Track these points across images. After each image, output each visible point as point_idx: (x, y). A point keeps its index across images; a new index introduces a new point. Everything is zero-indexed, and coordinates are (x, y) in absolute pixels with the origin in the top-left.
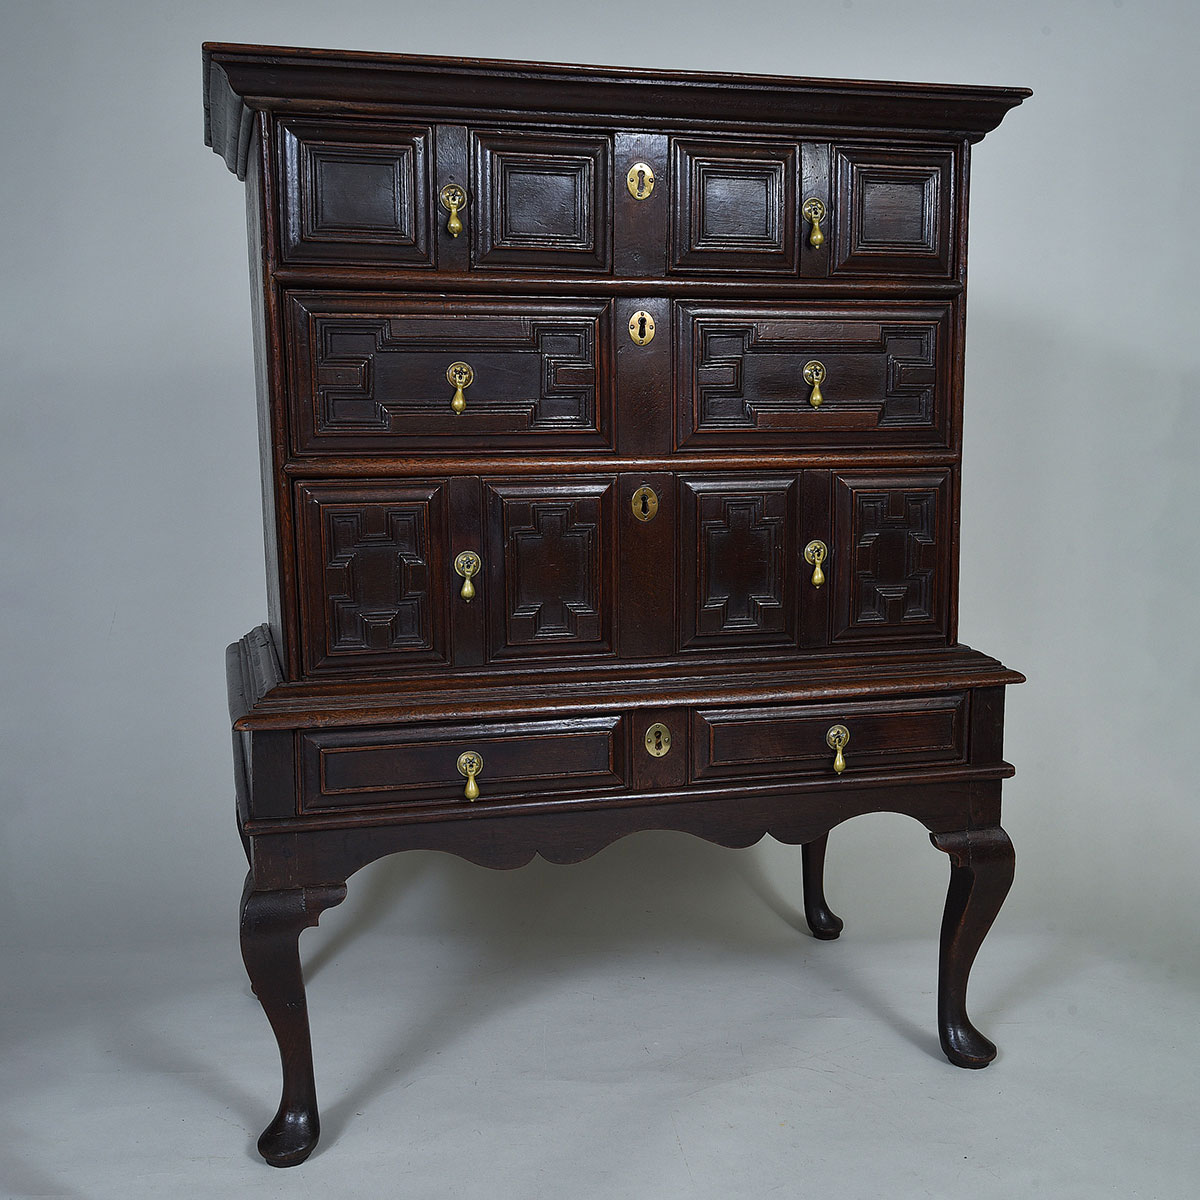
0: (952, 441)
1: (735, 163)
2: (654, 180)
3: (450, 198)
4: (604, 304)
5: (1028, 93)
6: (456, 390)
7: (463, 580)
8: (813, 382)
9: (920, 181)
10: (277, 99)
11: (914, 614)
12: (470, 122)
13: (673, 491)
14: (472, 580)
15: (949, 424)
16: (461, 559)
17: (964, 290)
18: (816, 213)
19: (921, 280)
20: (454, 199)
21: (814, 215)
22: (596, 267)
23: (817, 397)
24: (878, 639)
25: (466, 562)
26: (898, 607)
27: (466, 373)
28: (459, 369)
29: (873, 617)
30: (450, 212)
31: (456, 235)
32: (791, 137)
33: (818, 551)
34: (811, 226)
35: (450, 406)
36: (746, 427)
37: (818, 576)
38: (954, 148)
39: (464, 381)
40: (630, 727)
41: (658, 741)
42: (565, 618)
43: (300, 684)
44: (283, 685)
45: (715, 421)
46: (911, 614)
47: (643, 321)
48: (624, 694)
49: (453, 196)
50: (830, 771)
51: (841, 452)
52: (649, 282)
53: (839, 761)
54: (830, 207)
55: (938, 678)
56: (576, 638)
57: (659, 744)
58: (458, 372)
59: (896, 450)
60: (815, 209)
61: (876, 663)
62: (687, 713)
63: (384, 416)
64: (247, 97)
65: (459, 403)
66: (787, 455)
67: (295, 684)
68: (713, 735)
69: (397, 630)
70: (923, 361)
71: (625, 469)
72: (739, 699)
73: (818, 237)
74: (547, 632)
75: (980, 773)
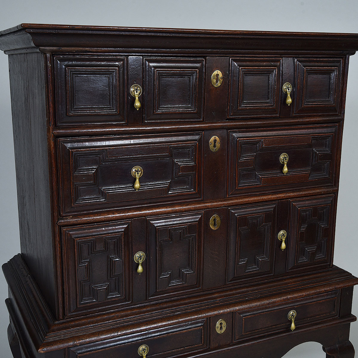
0: (335, 182)
1: (257, 69)
2: (223, 78)
3: (135, 91)
4: (200, 134)
6: (135, 179)
7: (138, 265)
8: (283, 162)
9: (329, 72)
10: (55, 48)
11: (319, 256)
12: (143, 54)
13: (224, 213)
14: (142, 265)
15: (334, 175)
16: (137, 255)
17: (343, 120)
18: (289, 90)
19: (328, 116)
20: (137, 92)
21: (288, 91)
22: (197, 118)
23: (286, 169)
24: (304, 268)
25: (140, 256)
26: (314, 254)
27: (140, 171)
28: (137, 170)
29: (304, 259)
30: (135, 98)
31: (138, 109)
32: (279, 56)
33: (284, 235)
34: (286, 95)
35: (133, 187)
36: (257, 185)
37: (283, 245)
38: (342, 58)
39: (139, 175)
40: (210, 323)
41: (220, 327)
42: (181, 276)
43: (64, 321)
44: (57, 322)
45: (244, 183)
46: (318, 257)
47: (215, 141)
48: (208, 308)
49: (136, 90)
50: (288, 329)
51: (293, 191)
52: (219, 124)
53: (293, 326)
54: (294, 86)
55: (330, 285)
56: (186, 285)
57: (221, 328)
58: (137, 171)
59: (314, 188)
60: (288, 88)
61: (305, 280)
62: (233, 313)
63: (103, 194)
64: (41, 48)
65: (137, 185)
66: (273, 195)
67: (62, 321)
68: (243, 322)
69: (108, 291)
70: (327, 151)
71: (207, 208)
72: (254, 304)
73: (289, 100)
74: (174, 283)
75: (344, 322)
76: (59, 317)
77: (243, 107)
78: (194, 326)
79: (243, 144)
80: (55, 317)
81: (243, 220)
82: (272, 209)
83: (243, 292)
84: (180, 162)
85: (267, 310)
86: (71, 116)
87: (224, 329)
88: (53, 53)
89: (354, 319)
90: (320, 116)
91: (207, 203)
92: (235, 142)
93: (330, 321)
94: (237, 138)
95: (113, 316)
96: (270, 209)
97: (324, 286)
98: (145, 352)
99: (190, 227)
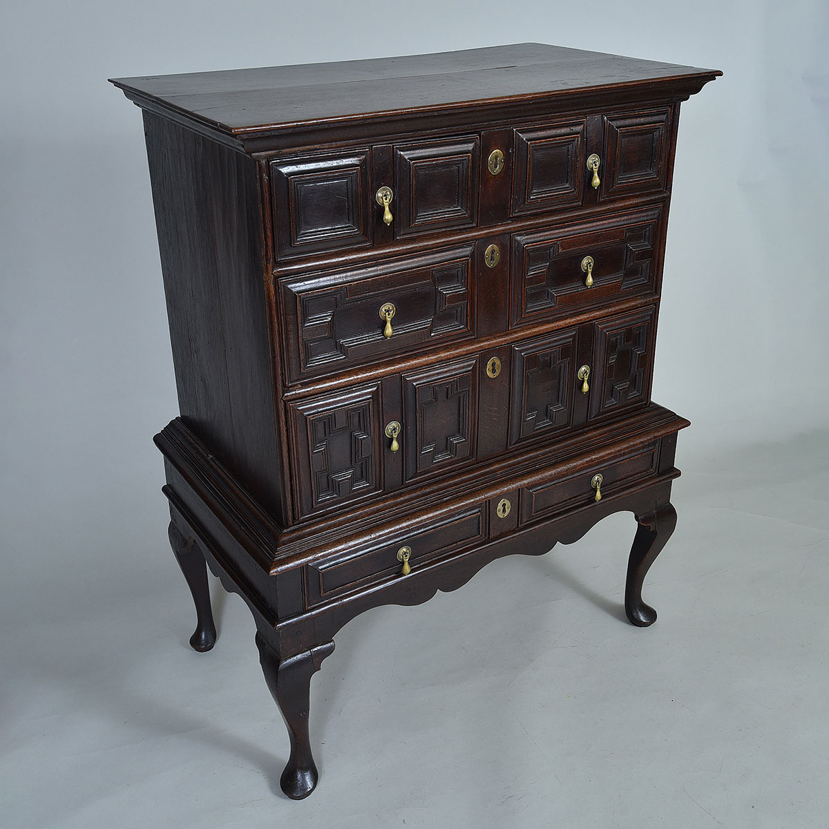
0: (656, 288)
1: (552, 141)
2: (504, 160)
3: (384, 197)
4: (471, 246)
5: (720, 74)
6: (385, 322)
7: (391, 440)
8: (587, 270)
9: (651, 131)
10: (273, 152)
11: (633, 394)
12: (394, 141)
13: (506, 353)
14: (397, 440)
15: (655, 279)
16: (390, 427)
17: (669, 197)
18: (596, 165)
19: (648, 195)
20: (386, 199)
21: (594, 167)
22: (469, 224)
23: (590, 280)
25: (392, 427)
26: (626, 391)
27: (391, 310)
28: (387, 308)
29: (611, 402)
30: (384, 208)
31: (388, 225)
33: (586, 372)
34: (592, 173)
35: (383, 332)
36: (550, 307)
37: (586, 387)
38: (670, 106)
39: (391, 315)
40: (489, 505)
41: (503, 509)
42: (448, 447)
43: (296, 527)
44: (285, 531)
45: (533, 307)
46: (631, 396)
47: (493, 252)
48: (486, 487)
49: (385, 195)
50: (592, 500)
51: (599, 309)
52: (500, 229)
53: (598, 495)
54: (602, 157)
55: (647, 433)
56: (456, 458)
57: (504, 511)
58: (387, 310)
59: (628, 301)
60: (595, 162)
61: (614, 430)
62: (519, 490)
63: (342, 349)
64: (253, 154)
65: (389, 330)
66: (571, 318)
67: (292, 528)
68: (534, 499)
69: (354, 480)
70: (646, 245)
71: (483, 349)
72: (548, 474)
73: (596, 181)
74: (440, 458)
75: (664, 480)
76: (287, 523)
77: (533, 199)
78: (469, 513)
79: (532, 252)
80: (282, 524)
81: (532, 360)
82: (571, 339)
83: (531, 458)
84: (447, 290)
85: (564, 479)
86: (298, 246)
87: (508, 511)
88: (269, 159)
89: (677, 474)
90: (637, 197)
91: (482, 342)
92: (521, 250)
93: (646, 481)
94: (524, 245)
95: (361, 514)
96: (569, 340)
97: (640, 435)
98: (406, 556)
99: (462, 379)
